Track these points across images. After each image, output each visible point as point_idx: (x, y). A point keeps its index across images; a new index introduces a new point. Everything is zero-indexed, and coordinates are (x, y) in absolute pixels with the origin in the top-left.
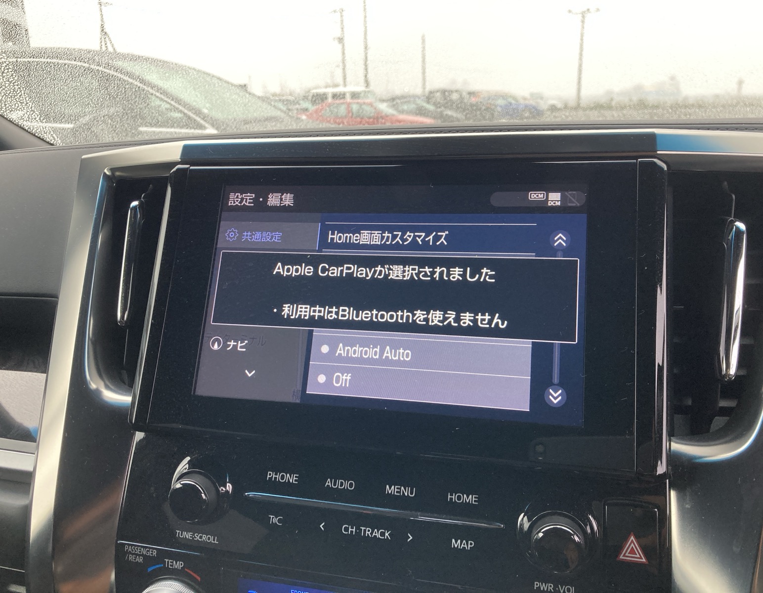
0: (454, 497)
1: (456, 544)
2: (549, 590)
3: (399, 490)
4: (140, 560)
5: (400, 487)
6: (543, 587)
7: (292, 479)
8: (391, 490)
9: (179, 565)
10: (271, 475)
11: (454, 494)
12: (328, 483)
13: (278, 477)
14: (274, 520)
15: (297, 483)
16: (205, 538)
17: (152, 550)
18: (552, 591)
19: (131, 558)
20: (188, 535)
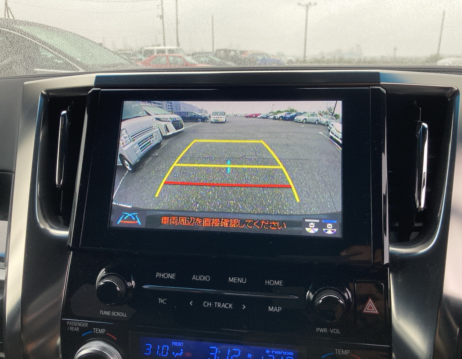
0: (269, 282)
1: (271, 309)
2: (325, 332)
3: (236, 280)
4: (77, 329)
5: (237, 278)
6: (322, 330)
7: (172, 276)
8: (232, 280)
9: (102, 331)
10: (158, 275)
11: (269, 280)
12: (194, 278)
13: (163, 275)
14: (161, 301)
15: (175, 278)
16: (118, 314)
17: (85, 323)
18: (327, 332)
19: (71, 329)
20: (108, 313)
